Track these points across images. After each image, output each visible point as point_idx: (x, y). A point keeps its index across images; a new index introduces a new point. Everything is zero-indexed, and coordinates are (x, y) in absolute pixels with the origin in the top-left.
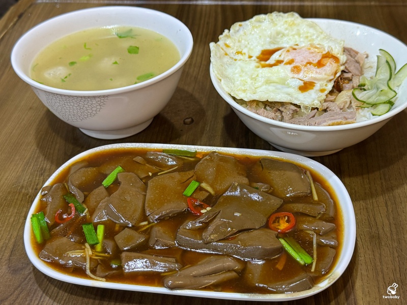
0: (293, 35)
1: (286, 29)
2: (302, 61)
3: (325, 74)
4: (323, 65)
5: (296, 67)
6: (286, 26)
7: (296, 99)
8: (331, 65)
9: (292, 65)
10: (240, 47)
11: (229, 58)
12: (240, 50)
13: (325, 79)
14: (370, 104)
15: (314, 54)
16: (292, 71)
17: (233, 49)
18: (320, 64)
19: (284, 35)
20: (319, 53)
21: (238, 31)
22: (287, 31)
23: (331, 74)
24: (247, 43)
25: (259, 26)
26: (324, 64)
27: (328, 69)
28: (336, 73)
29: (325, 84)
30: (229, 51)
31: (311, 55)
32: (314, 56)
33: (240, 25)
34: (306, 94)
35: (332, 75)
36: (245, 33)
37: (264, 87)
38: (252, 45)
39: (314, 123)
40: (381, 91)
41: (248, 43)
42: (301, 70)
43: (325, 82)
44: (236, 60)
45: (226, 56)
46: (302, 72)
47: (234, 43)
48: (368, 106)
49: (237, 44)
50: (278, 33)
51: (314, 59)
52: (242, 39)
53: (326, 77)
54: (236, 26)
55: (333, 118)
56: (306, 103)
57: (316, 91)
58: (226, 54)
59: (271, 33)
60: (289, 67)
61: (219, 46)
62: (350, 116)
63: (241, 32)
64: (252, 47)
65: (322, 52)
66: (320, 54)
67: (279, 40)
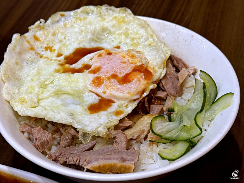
0: (120, 34)
1: (113, 26)
2: (107, 72)
3: (128, 93)
4: (129, 81)
5: (98, 78)
6: (114, 22)
7: (79, 122)
8: (138, 82)
9: (96, 75)
10: (53, 41)
11: (34, 53)
12: (51, 45)
13: (126, 99)
14: (169, 140)
15: (125, 65)
16: (93, 82)
17: (43, 43)
18: (126, 80)
19: (110, 33)
20: (132, 63)
21: (58, 22)
22: (114, 29)
23: (135, 93)
24: (63, 37)
25: (85, 18)
26: (131, 79)
27: (134, 86)
28: (143, 92)
29: (126, 104)
30: (37, 45)
31: (122, 65)
32: (123, 68)
33: (62, 15)
34: (95, 116)
35: (137, 94)
36: (65, 25)
37: (51, 99)
38: (69, 40)
39: (84, 159)
40: (184, 126)
41: (65, 38)
42: (103, 83)
43: (126, 103)
44: (41, 57)
45: (31, 51)
46: (103, 85)
47: (46, 37)
48: (165, 141)
49: (50, 37)
50: (104, 30)
51: (123, 71)
52: (58, 31)
53: (128, 95)
54: (57, 16)
55: (107, 156)
56: (89, 129)
57: (110, 113)
58: (32, 49)
59: (96, 28)
60: (92, 77)
61: (25, 37)
62: (129, 158)
63: (62, 23)
64: (67, 43)
65: (136, 63)
66: (133, 65)
67: (103, 37)
